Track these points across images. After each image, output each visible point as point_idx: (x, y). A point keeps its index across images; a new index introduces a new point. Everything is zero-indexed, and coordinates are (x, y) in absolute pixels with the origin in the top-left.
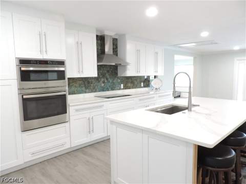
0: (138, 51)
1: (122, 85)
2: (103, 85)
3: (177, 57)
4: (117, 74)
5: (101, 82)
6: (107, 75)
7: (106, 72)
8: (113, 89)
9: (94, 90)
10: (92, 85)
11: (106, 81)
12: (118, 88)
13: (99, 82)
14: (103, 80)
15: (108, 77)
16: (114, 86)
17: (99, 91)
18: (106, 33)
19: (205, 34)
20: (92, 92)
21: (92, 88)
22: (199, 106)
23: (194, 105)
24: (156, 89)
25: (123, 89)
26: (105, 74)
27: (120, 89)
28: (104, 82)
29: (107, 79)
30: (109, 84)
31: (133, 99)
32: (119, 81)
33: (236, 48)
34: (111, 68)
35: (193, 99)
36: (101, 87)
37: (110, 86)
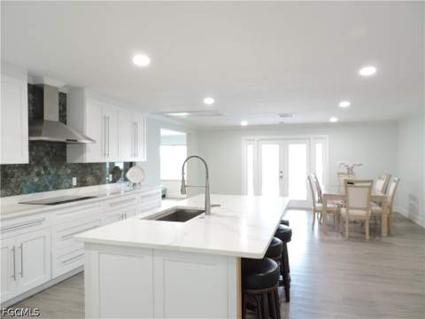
0: (106, 118)
1: (74, 180)
2: (36, 179)
3: (164, 132)
4: (64, 158)
5: (33, 174)
6: (45, 159)
7: (43, 154)
8: (56, 188)
9: (16, 190)
10: (13, 180)
11: (43, 172)
12: (67, 185)
13: (29, 174)
14: (36, 170)
15: (47, 163)
16: (60, 181)
17: (29, 192)
18: (47, 81)
19: (209, 101)
20: (13, 194)
21: (13, 185)
22: (219, 206)
23: (213, 206)
24: (134, 184)
25: (76, 187)
26: (42, 158)
27: (71, 186)
28: (38, 174)
29: (45, 168)
30: (50, 177)
31: (98, 203)
32: (69, 171)
33: (244, 123)
34: (52, 147)
35: (212, 197)
36: (32, 183)
37: (50, 182)
